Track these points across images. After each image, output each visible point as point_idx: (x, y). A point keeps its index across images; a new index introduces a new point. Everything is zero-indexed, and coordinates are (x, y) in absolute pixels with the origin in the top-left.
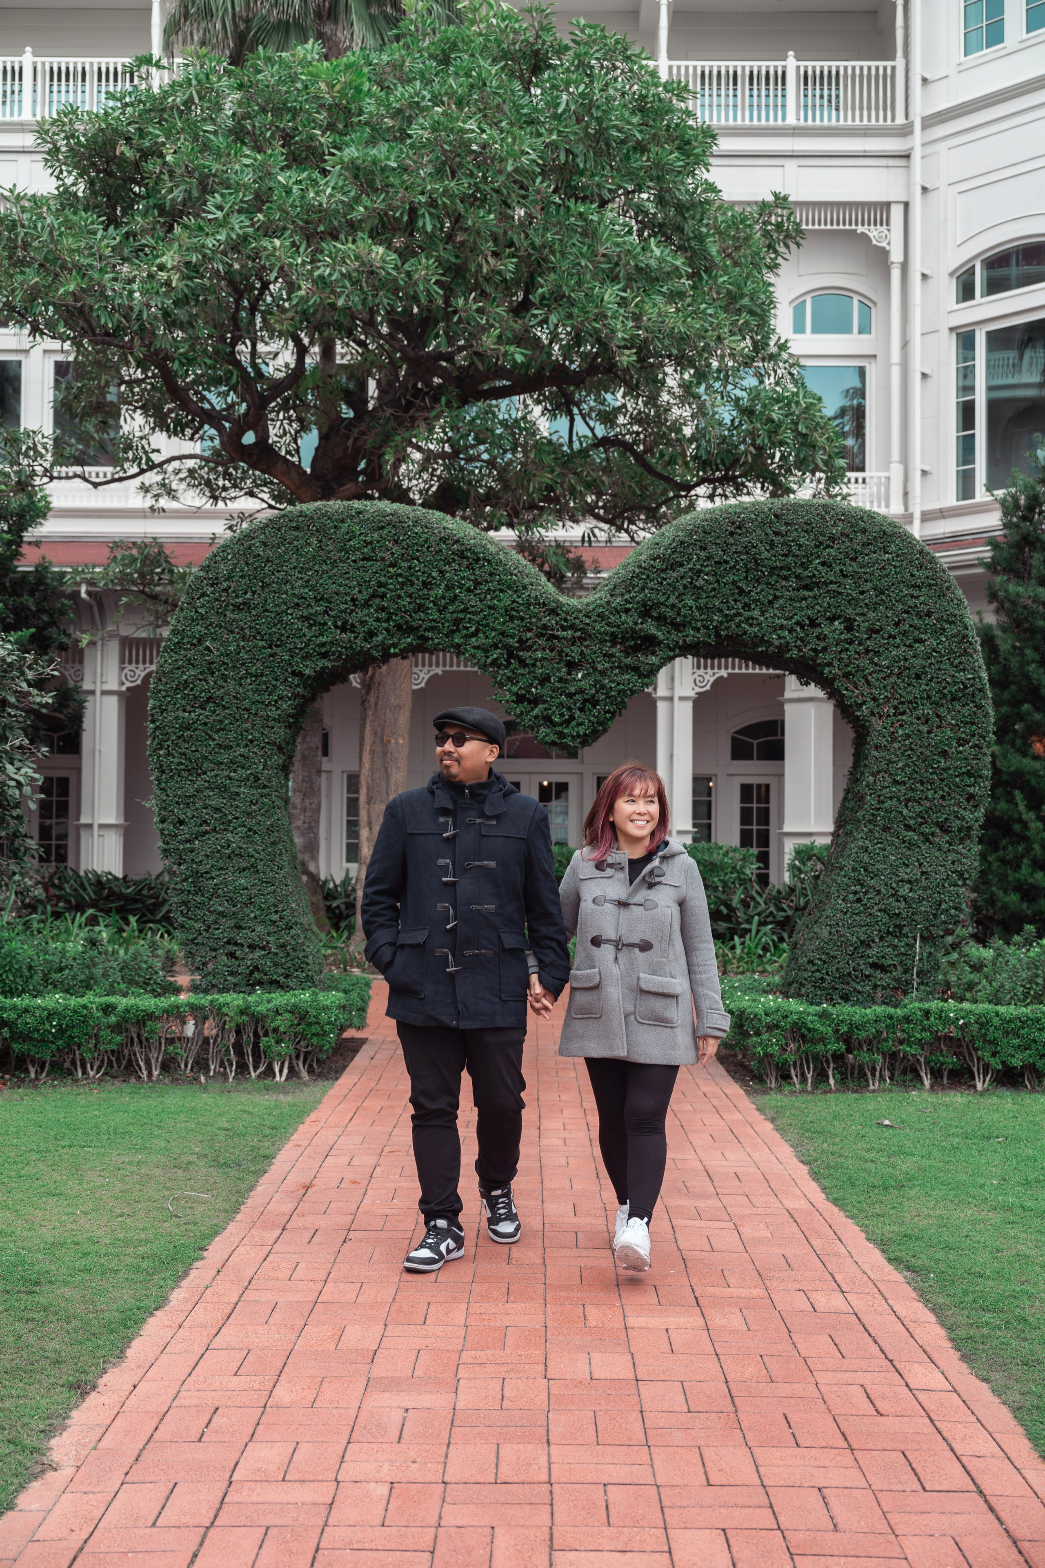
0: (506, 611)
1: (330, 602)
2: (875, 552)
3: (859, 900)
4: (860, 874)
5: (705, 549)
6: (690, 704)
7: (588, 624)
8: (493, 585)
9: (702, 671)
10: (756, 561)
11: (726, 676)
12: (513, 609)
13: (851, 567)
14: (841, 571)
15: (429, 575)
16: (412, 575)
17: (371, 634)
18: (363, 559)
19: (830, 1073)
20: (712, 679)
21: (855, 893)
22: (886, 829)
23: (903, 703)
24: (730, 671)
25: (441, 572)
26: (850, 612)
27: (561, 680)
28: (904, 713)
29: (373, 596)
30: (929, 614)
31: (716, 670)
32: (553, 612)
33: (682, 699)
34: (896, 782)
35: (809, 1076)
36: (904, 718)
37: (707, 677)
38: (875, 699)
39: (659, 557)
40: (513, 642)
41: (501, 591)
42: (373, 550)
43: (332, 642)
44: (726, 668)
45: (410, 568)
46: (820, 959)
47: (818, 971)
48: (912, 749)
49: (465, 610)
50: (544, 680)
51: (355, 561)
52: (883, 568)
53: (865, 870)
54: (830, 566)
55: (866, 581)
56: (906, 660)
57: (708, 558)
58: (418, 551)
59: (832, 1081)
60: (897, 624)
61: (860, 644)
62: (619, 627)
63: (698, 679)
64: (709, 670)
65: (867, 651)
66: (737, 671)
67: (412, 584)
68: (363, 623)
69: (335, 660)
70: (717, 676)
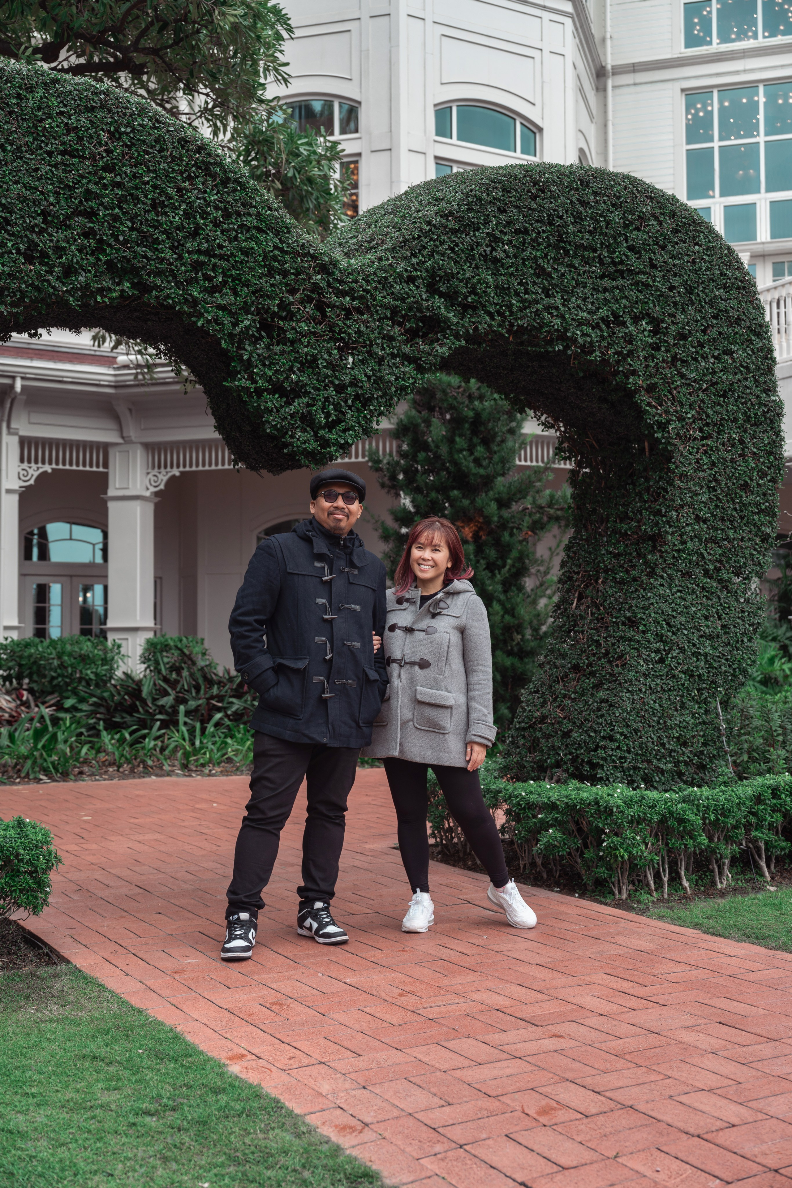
0: (265, 259)
1: (11, 213)
2: (684, 242)
3: (662, 661)
4: (662, 627)
5: (505, 211)
6: (16, 498)
7: (367, 291)
8: (250, 221)
9: (25, 465)
10: (560, 236)
11: (50, 471)
12: (275, 259)
13: (660, 258)
14: (651, 259)
15: (163, 192)
16: (137, 188)
17: (69, 271)
18: (63, 153)
19: (683, 873)
20: (36, 474)
21: (658, 651)
22: (687, 575)
23: (708, 425)
24: (54, 466)
25: (179, 190)
26: (656, 311)
27: (330, 365)
28: (709, 437)
29: (77, 213)
30: (739, 320)
31: (40, 465)
32: (324, 269)
33: (8, 491)
34: (698, 519)
35: (666, 879)
36: (709, 442)
37: (31, 472)
38: (681, 419)
39: (451, 213)
40: (274, 305)
41: (259, 230)
42: (80, 139)
43: (10, 275)
44: (50, 463)
45: (135, 176)
46: (621, 734)
47: (618, 748)
48: (716, 480)
49: (208, 253)
50: (311, 363)
51: (50, 154)
52: (694, 262)
53: (668, 624)
54: (639, 252)
55: (675, 275)
56: (714, 373)
57: (509, 223)
58: (147, 153)
59: (686, 884)
60: (704, 332)
61: (667, 351)
62: (403, 300)
63: (22, 472)
64: (33, 465)
65: (675, 358)
66: (61, 467)
67: (136, 200)
68: (59, 250)
69: (13, 305)
70: (41, 470)
